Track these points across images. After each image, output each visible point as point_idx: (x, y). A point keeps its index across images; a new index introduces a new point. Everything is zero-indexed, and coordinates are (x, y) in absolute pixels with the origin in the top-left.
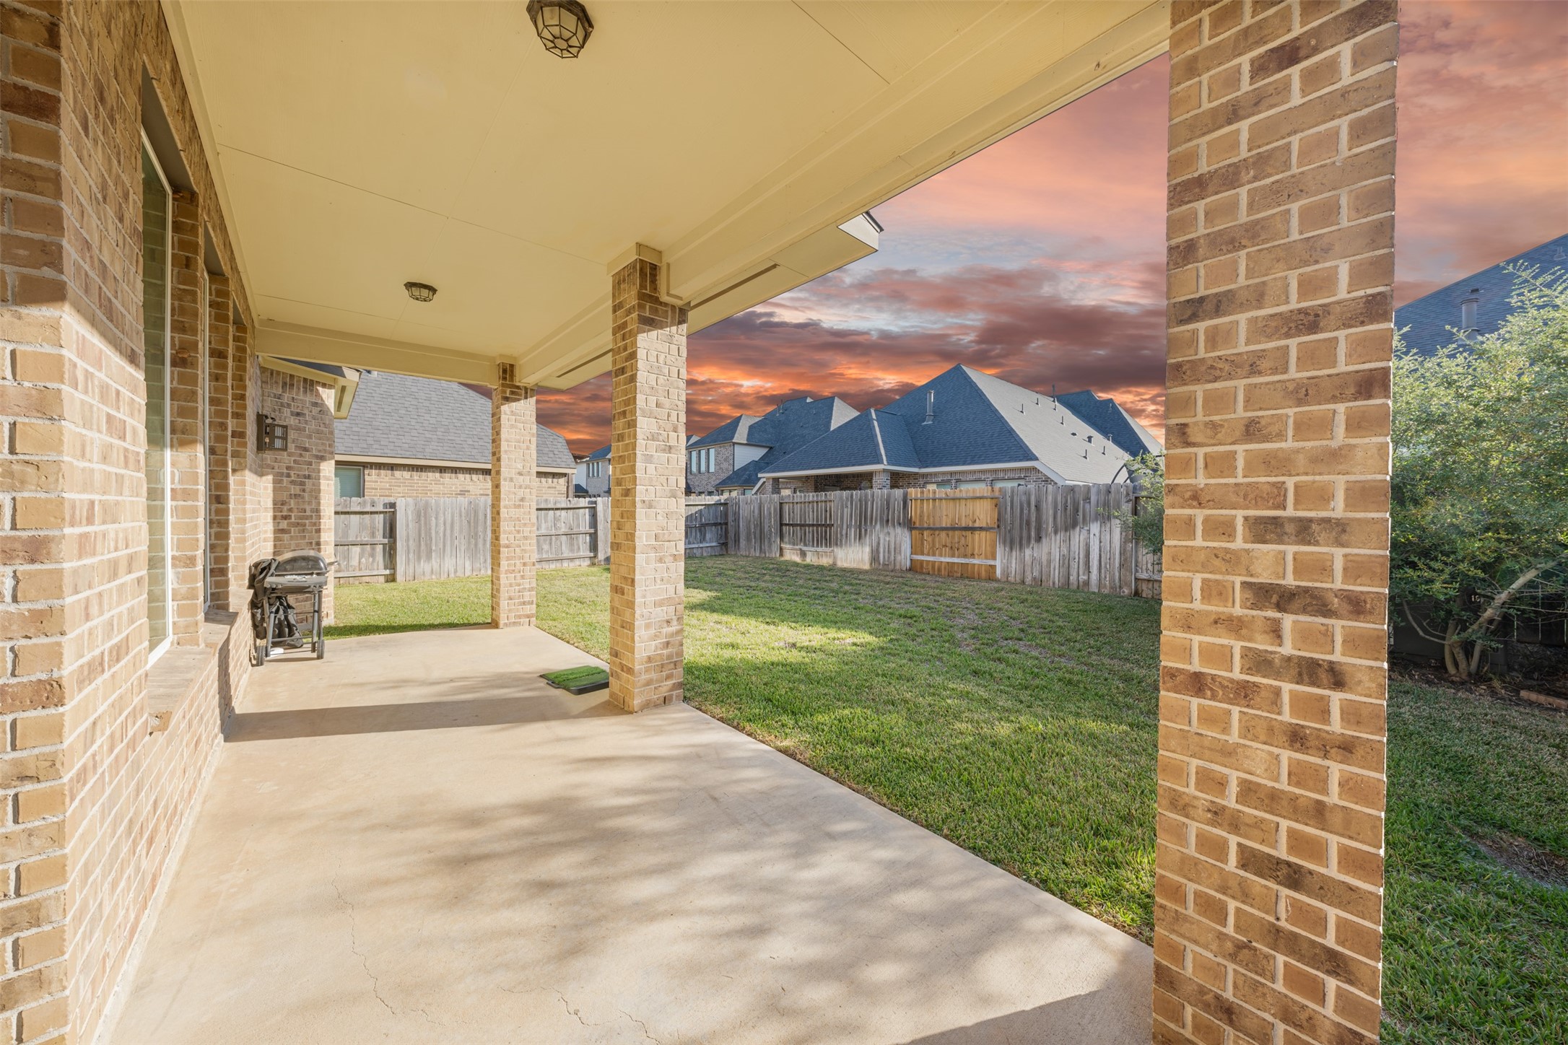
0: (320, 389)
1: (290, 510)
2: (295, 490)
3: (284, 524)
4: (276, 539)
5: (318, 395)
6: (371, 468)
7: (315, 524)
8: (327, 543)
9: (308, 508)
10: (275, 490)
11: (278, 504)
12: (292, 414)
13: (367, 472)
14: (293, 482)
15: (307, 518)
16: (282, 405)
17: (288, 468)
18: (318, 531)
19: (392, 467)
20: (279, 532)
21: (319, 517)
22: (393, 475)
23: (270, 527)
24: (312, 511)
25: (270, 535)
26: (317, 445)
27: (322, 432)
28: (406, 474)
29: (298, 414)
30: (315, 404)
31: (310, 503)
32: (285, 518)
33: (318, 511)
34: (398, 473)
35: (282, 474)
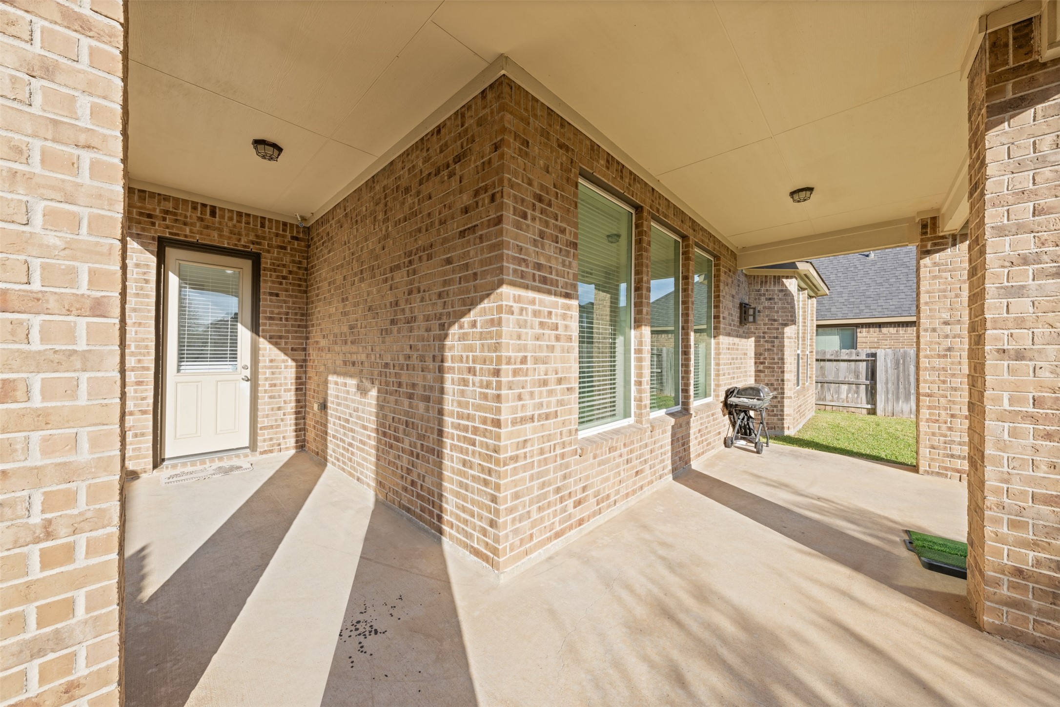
0: (784, 280)
1: (765, 359)
2: (768, 346)
3: (761, 367)
4: (756, 376)
5: (783, 284)
6: (862, 327)
7: (780, 368)
8: (789, 380)
9: (776, 357)
10: (756, 346)
11: (758, 355)
12: (767, 299)
13: (858, 330)
14: (766, 341)
15: (775, 363)
16: (760, 295)
17: (764, 333)
18: (783, 372)
19: (880, 325)
20: (758, 371)
21: (783, 363)
22: (880, 331)
23: (753, 369)
24: (779, 359)
25: (753, 373)
26: (782, 316)
27: (786, 308)
28: (893, 330)
29: (770, 299)
30: (781, 291)
31: (777, 354)
32: (762, 363)
33: (783, 359)
34: (885, 330)
35: (760, 337)
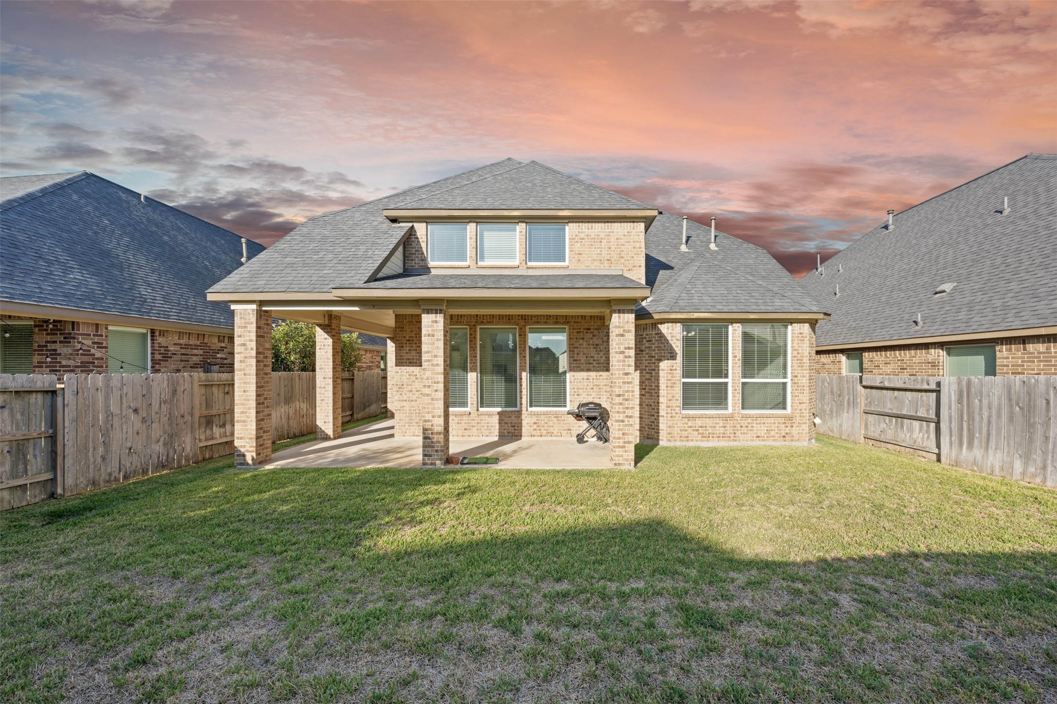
0: (659, 326)
1: (646, 386)
2: (648, 376)
3: (643, 392)
4: (640, 398)
5: (659, 329)
6: (1002, 344)
7: (656, 393)
8: (662, 403)
9: (653, 385)
10: (640, 376)
11: (642, 383)
12: (647, 341)
14: (647, 373)
15: (653, 389)
16: (643, 338)
17: (646, 366)
18: (658, 396)
19: (1024, 340)
20: (641, 395)
21: (659, 390)
22: (1025, 349)
23: (638, 393)
24: (655, 386)
25: (638, 396)
26: (657, 353)
27: (660, 347)
28: (1041, 347)
29: (650, 341)
30: (657, 334)
31: (654, 383)
32: (644, 389)
33: (658, 386)
34: (1030, 347)
35: (642, 370)
